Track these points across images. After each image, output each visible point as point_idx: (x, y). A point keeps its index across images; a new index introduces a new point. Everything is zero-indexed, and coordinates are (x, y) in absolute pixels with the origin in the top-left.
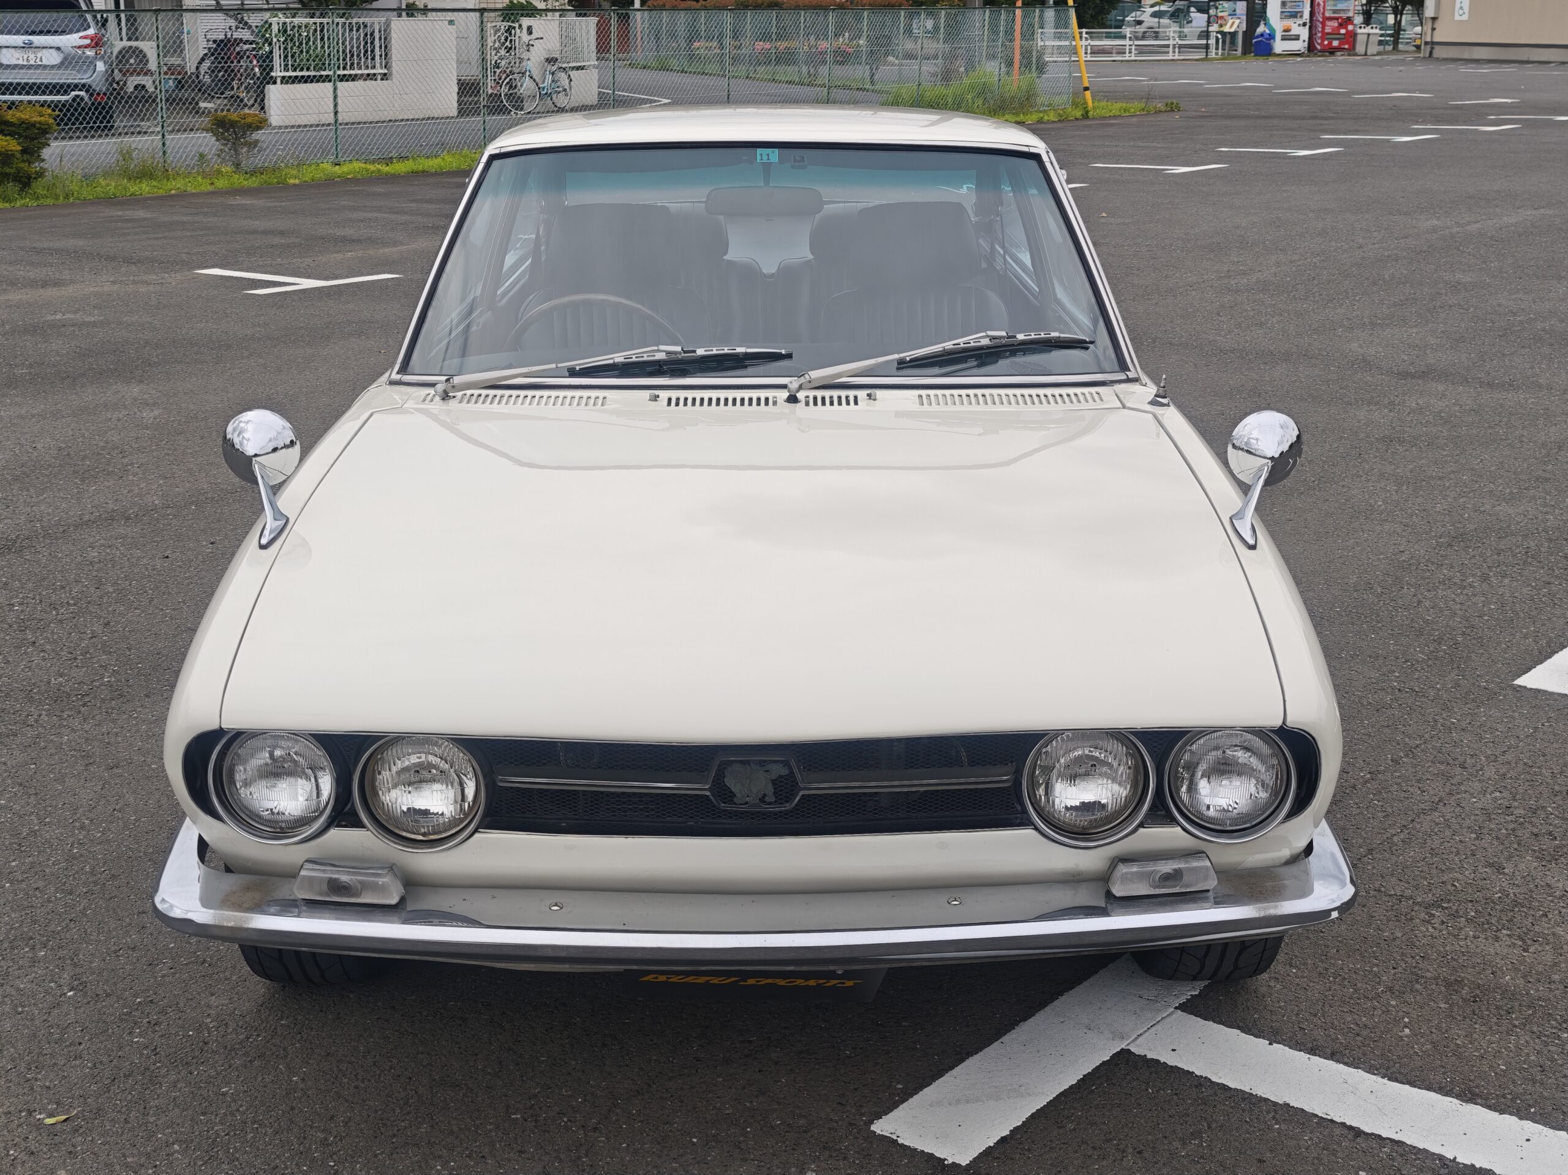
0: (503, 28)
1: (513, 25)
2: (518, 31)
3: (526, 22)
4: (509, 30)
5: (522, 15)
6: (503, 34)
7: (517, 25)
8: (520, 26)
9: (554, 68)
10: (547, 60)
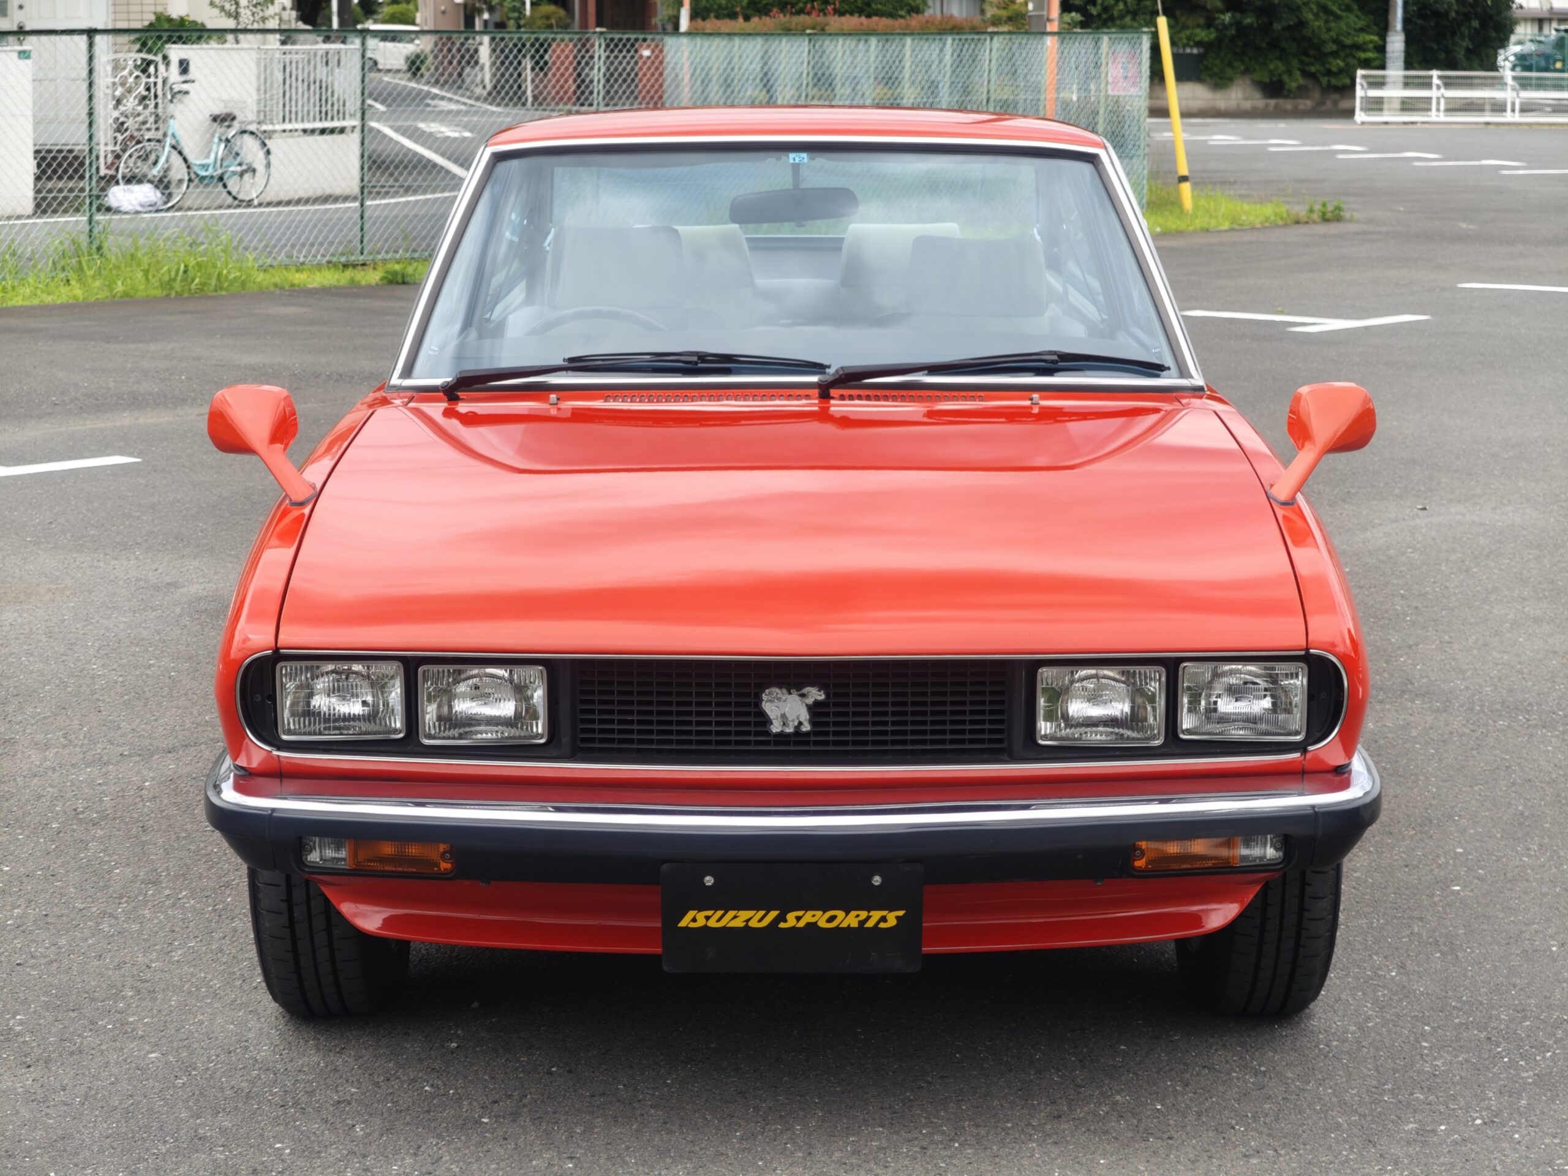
0: (131, 62)
1: (150, 57)
2: (162, 68)
3: (176, 52)
4: (145, 67)
5: (170, 40)
6: (131, 74)
7: (159, 58)
8: (165, 57)
9: (232, 133)
10: (215, 119)
